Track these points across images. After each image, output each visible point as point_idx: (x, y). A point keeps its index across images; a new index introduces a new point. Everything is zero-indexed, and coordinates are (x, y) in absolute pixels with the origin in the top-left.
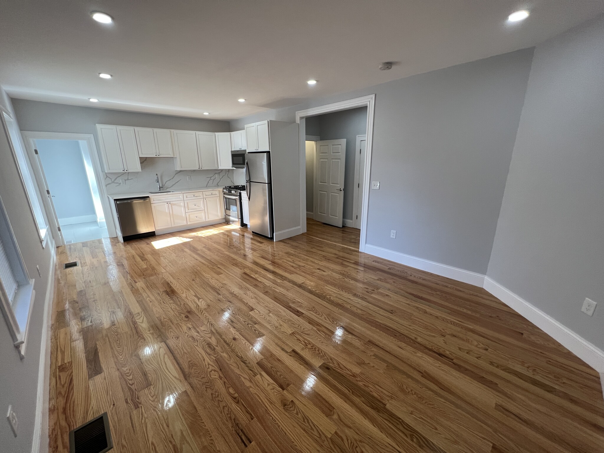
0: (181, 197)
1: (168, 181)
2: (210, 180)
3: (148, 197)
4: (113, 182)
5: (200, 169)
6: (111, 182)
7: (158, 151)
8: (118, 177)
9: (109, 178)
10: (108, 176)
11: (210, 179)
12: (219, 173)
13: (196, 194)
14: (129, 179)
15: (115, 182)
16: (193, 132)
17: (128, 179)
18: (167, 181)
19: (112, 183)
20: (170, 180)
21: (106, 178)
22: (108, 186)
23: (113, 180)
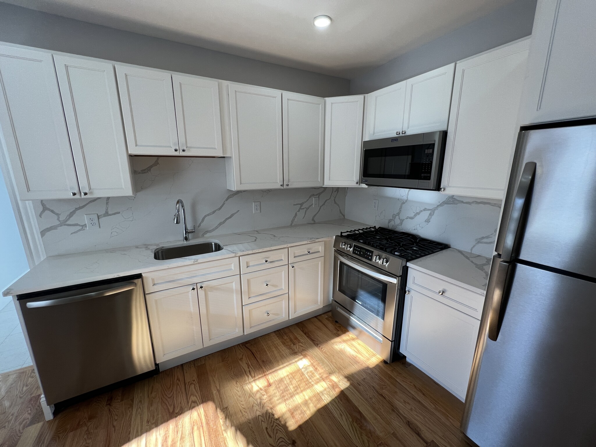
0: (233, 268)
1: (208, 215)
2: (299, 211)
3: (139, 276)
4: (64, 223)
5: (285, 187)
6: (58, 223)
7: (182, 140)
8: (77, 209)
9: (52, 211)
10: (48, 206)
11: (300, 208)
12: (319, 194)
13: (272, 256)
14: (110, 213)
15: (68, 223)
16: (277, 93)
17: (107, 214)
18: (205, 216)
19: (60, 225)
20: (214, 212)
21: (43, 211)
22: (48, 234)
23: (62, 218)
